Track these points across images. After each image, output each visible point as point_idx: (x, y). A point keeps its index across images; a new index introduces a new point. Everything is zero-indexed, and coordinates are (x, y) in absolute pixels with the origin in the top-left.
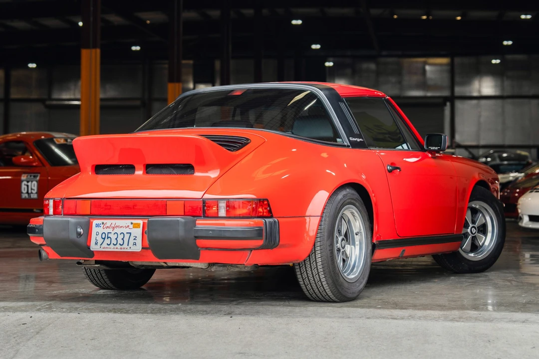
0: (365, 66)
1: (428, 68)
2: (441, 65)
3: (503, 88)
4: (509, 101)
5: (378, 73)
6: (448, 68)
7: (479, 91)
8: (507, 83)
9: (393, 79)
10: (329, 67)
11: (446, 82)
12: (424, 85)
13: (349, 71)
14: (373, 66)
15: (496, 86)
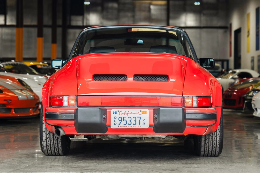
0: (110, 5)
1: (152, 7)
2: (161, 5)
3: (200, 21)
4: (205, 30)
5: (119, 10)
6: (165, 7)
7: (185, 23)
8: (203, 18)
9: (129, 14)
10: (87, 5)
11: (164, 17)
12: (149, 19)
13: (99, 8)
14: (115, 5)
15: (196, 20)
